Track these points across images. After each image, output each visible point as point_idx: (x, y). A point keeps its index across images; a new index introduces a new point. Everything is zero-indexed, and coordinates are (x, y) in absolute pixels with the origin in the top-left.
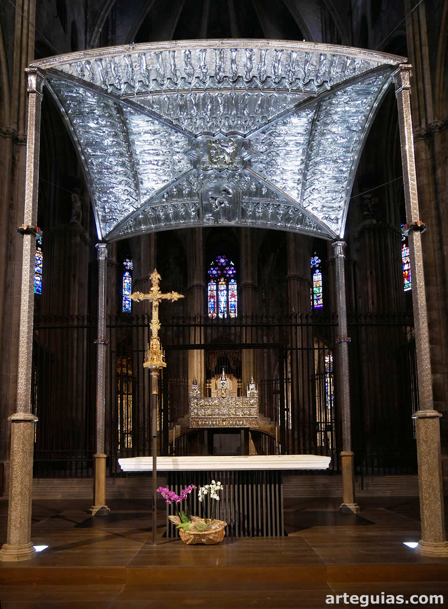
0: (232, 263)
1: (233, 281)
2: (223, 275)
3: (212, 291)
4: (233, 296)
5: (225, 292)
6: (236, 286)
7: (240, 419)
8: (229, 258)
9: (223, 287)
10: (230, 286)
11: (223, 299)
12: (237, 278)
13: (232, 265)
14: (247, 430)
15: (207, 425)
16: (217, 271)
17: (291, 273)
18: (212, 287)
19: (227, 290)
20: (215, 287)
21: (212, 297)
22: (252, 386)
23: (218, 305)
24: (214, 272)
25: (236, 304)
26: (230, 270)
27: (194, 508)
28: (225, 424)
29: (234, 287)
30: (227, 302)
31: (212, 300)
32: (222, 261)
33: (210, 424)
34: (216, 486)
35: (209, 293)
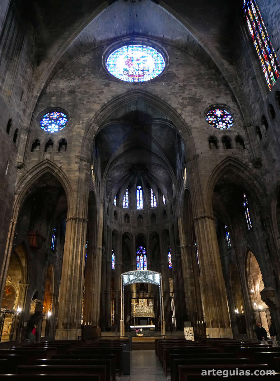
0: (145, 249)
1: (145, 255)
2: (142, 253)
3: (138, 259)
4: (145, 261)
5: (143, 260)
6: (146, 258)
7: (147, 314)
8: (143, 247)
9: (142, 258)
10: (144, 258)
11: (142, 262)
12: (146, 254)
13: (144, 250)
14: (150, 318)
15: (138, 316)
16: (140, 252)
17: (162, 262)
18: (138, 258)
19: (143, 259)
20: (139, 258)
21: (138, 262)
22: (151, 303)
23: (140, 265)
24: (139, 252)
25: (146, 264)
26: (144, 251)
27: (139, 333)
28: (143, 316)
29: (145, 258)
30: (143, 264)
31: (138, 263)
32: (141, 248)
33: (139, 316)
34: (142, 329)
35: (137, 260)
